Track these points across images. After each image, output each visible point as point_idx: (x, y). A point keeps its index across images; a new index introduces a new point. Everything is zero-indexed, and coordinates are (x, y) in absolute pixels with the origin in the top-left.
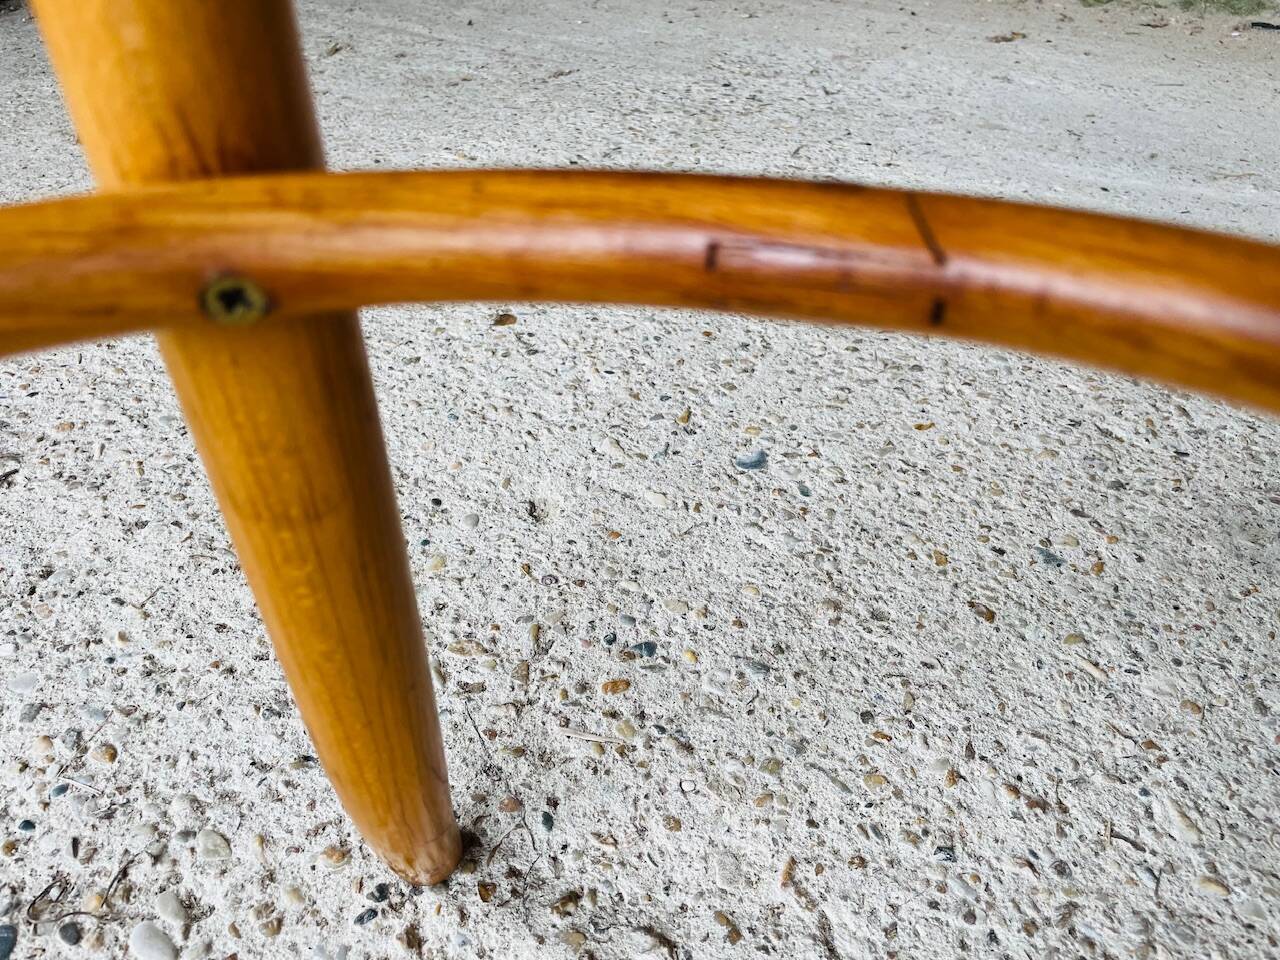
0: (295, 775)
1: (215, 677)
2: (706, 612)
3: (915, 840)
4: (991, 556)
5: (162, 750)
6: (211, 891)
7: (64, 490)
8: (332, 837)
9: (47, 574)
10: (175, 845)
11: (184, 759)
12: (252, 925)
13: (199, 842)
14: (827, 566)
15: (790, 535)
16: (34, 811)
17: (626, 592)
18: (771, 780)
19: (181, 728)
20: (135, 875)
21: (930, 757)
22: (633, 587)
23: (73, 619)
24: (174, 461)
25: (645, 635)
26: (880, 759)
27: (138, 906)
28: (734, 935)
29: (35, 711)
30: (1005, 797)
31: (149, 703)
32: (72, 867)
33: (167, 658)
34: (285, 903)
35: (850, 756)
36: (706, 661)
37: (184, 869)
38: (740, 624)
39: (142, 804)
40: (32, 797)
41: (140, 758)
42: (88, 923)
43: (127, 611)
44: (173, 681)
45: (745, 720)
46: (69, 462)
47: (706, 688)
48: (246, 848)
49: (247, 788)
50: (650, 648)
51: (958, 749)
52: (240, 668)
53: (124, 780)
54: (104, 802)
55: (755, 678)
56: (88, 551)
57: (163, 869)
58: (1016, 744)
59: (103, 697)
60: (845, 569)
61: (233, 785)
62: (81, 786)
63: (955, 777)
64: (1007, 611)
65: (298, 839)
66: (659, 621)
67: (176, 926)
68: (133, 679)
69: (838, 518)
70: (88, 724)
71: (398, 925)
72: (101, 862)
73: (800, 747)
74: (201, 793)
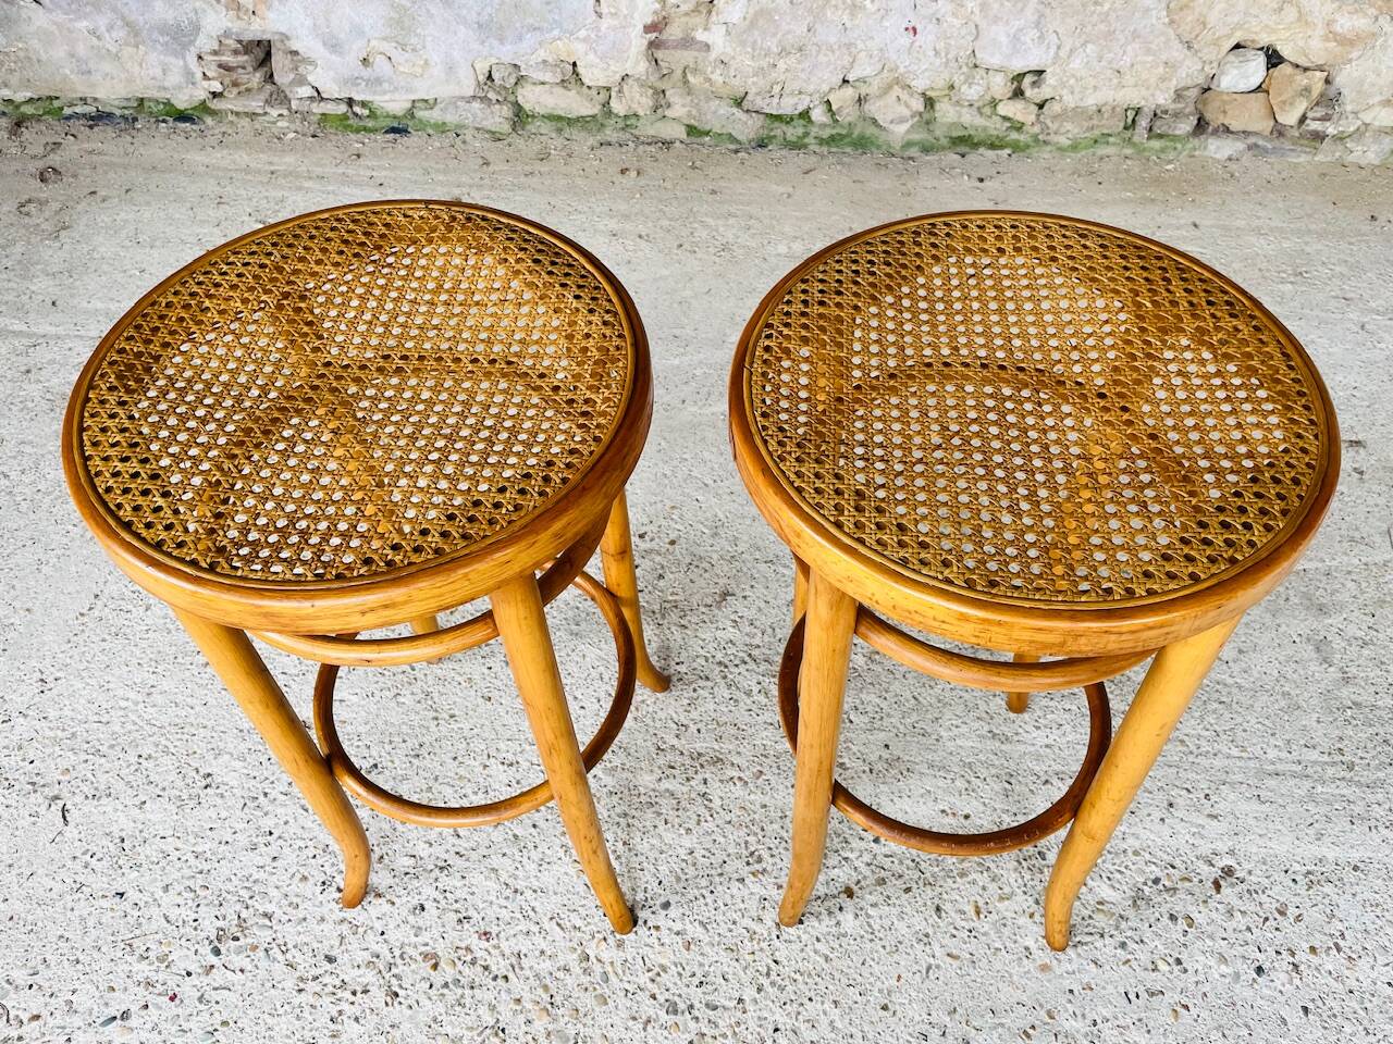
0: (275, 864)
1: (223, 847)
2: (391, 742)
3: (476, 793)
4: (486, 671)
5: (222, 879)
6: (270, 908)
7: (95, 802)
8: (299, 876)
9: (123, 840)
10: (250, 902)
11: (233, 877)
12: (289, 910)
13: (257, 897)
14: (430, 702)
15: (413, 694)
16: (194, 916)
17: (358, 747)
18: (430, 795)
19: (225, 869)
20: (242, 916)
21: (477, 764)
22: (360, 743)
23: (150, 851)
24: (133, 768)
25: (372, 762)
26: (462, 771)
27: (249, 923)
28: (431, 845)
29: (166, 888)
30: (500, 766)
31: (206, 867)
32: (221, 924)
33: (199, 849)
34: (295, 900)
35: (452, 775)
36: (397, 763)
37: (257, 906)
38: (404, 741)
39: (229, 897)
40: (189, 913)
41: (217, 884)
42: (239, 934)
43: (169, 840)
44: (208, 855)
45: (417, 778)
46: (85, 789)
47: (400, 772)
48: (273, 892)
49: (261, 875)
50: (376, 766)
51: (485, 757)
52: (230, 840)
53: (218, 893)
54: (216, 902)
55: (415, 761)
56: (132, 824)
57: (251, 910)
58: (502, 746)
59: (187, 872)
60: (436, 700)
61: (255, 876)
62: (203, 902)
63: (485, 766)
64: (495, 694)
65: (288, 882)
66: (374, 753)
67: (267, 922)
68: (192, 861)
69: (429, 677)
70: (191, 883)
71: (333, 889)
72: (229, 918)
73: (436, 779)
74: (246, 884)
